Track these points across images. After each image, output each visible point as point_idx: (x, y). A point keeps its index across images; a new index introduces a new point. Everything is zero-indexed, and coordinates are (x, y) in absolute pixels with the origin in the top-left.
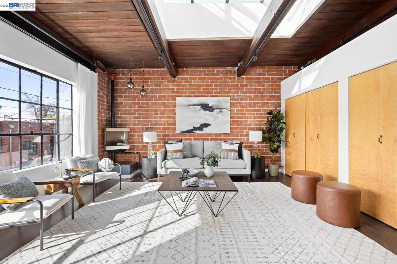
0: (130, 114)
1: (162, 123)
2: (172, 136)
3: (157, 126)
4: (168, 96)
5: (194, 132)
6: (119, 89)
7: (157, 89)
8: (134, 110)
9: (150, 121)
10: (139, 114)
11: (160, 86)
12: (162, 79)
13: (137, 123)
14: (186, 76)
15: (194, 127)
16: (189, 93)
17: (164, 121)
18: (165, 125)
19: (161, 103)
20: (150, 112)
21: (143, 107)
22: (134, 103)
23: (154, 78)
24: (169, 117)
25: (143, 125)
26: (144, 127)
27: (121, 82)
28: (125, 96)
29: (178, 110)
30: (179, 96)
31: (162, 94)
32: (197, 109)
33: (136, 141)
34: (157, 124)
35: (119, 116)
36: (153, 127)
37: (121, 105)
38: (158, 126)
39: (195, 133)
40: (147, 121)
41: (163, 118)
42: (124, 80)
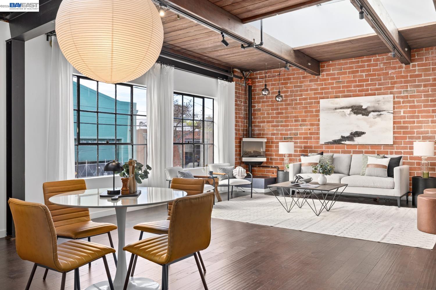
0: (268, 122)
1: (303, 131)
2: (315, 147)
3: (297, 135)
4: (310, 99)
5: (343, 142)
6: (257, 94)
7: (297, 91)
8: (272, 117)
9: (290, 130)
10: (277, 122)
11: (301, 86)
12: (304, 77)
13: (275, 132)
14: (332, 71)
15: (342, 137)
16: (336, 92)
17: (305, 130)
18: (306, 134)
19: (302, 107)
20: (289, 119)
21: (282, 113)
22: (272, 110)
23: (294, 78)
24: (312, 125)
25: (281, 134)
26: (283, 137)
27: (258, 86)
28: (263, 102)
29: (322, 116)
30: (323, 98)
31: (304, 97)
32: (346, 113)
33: (274, 153)
34: (298, 133)
35: (257, 124)
36: (293, 136)
37: (259, 112)
38: (299, 136)
39: (343, 144)
40: (286, 130)
41: (304, 125)
42: (262, 84)
